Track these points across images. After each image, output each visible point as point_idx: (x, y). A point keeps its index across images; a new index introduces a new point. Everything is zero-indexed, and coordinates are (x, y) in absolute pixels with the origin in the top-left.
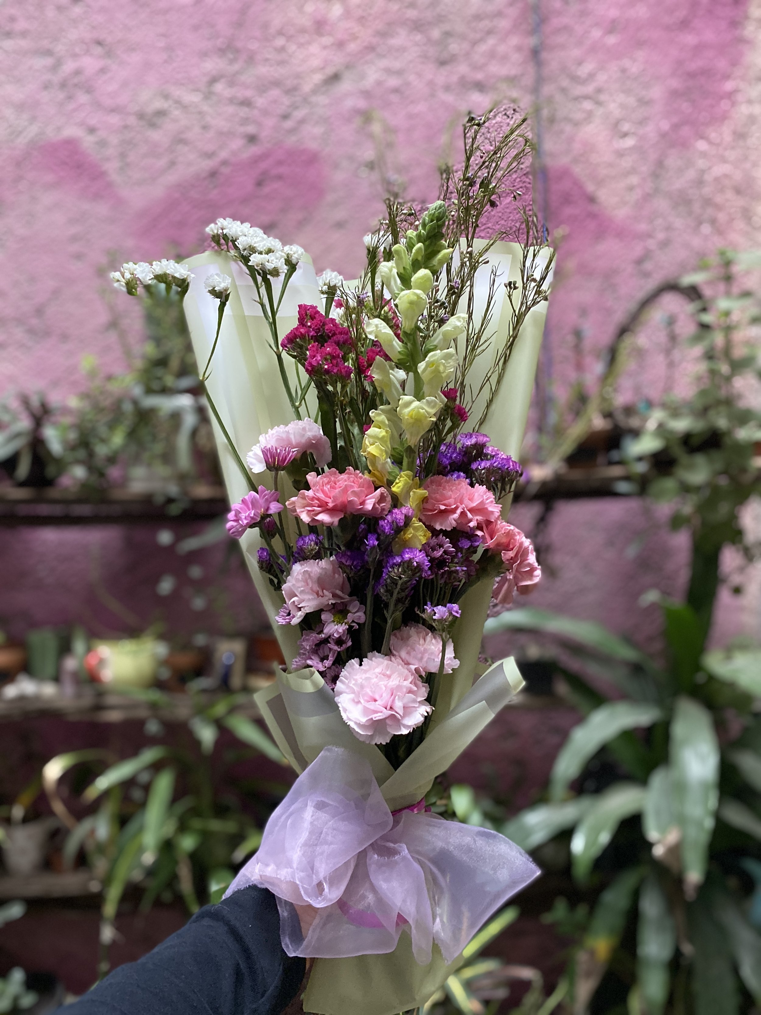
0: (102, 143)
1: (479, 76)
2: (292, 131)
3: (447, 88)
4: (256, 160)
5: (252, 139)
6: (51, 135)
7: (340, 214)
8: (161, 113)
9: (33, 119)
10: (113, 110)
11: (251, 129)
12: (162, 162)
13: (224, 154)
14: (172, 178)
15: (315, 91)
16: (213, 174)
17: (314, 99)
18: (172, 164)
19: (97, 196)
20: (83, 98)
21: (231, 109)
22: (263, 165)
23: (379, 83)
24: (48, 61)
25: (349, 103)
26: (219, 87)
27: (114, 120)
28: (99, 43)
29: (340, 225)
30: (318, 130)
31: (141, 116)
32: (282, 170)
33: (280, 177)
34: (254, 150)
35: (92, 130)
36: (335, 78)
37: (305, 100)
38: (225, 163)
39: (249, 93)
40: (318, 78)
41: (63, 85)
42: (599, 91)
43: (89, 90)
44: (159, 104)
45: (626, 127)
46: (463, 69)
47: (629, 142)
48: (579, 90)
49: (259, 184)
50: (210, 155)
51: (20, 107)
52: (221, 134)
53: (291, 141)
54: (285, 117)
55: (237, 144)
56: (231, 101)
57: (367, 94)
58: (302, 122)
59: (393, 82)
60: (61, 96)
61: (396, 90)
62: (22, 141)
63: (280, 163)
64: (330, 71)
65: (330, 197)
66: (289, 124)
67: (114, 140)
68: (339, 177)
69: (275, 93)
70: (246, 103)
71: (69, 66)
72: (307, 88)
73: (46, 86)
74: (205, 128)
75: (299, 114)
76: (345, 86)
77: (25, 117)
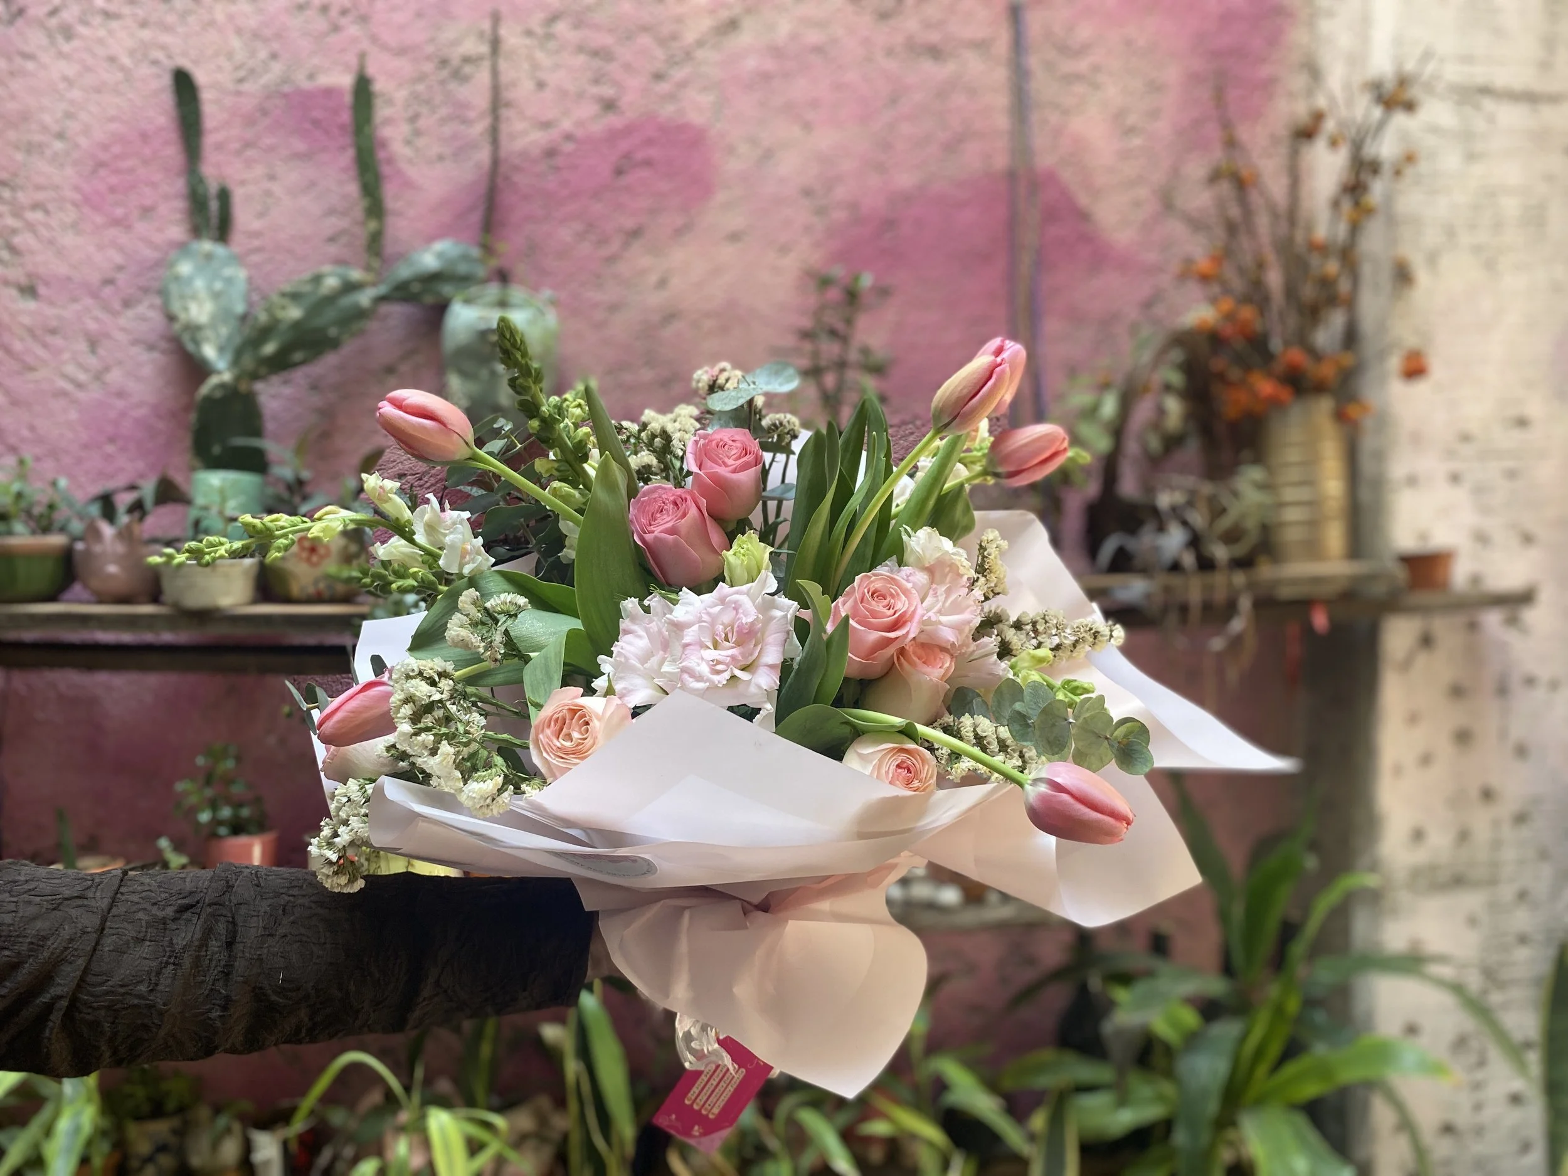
0: (383, 98)
1: (934, 37)
2: (671, 97)
3: (890, 52)
4: (613, 136)
5: (609, 105)
6: (301, 80)
7: (736, 220)
8: (474, 60)
9: (274, 56)
10: (402, 51)
11: (608, 91)
12: (474, 131)
13: (567, 125)
15: (700, 43)
16: (551, 153)
17: (700, 54)
21: (581, 59)
22: (624, 145)
23: (794, 37)
25: (751, 63)
26: (561, 28)
27: (404, 65)
29: (734, 237)
30: (706, 99)
31: (444, 62)
32: (652, 152)
33: (648, 163)
34: (614, 121)
36: (732, 25)
37: (688, 55)
38: (569, 137)
39: (604, 40)
40: (706, 23)
41: (323, 10)
42: (1096, 69)
44: (471, 46)
45: (1132, 119)
47: (1137, 141)
48: (1068, 66)
49: (619, 172)
50: (546, 125)
51: (255, 37)
52: (563, 93)
53: (668, 111)
54: (658, 77)
55: (587, 110)
56: (580, 49)
57: (776, 52)
58: (683, 85)
59: (813, 37)
60: (320, 24)
61: (818, 49)
63: (649, 142)
64: (724, 15)
65: (721, 197)
66: (664, 87)
67: (401, 95)
68: (733, 166)
69: (645, 40)
70: (602, 54)
72: (690, 36)
73: (301, 8)
74: (541, 85)
75: (679, 74)
76: (745, 38)
77: (263, 54)
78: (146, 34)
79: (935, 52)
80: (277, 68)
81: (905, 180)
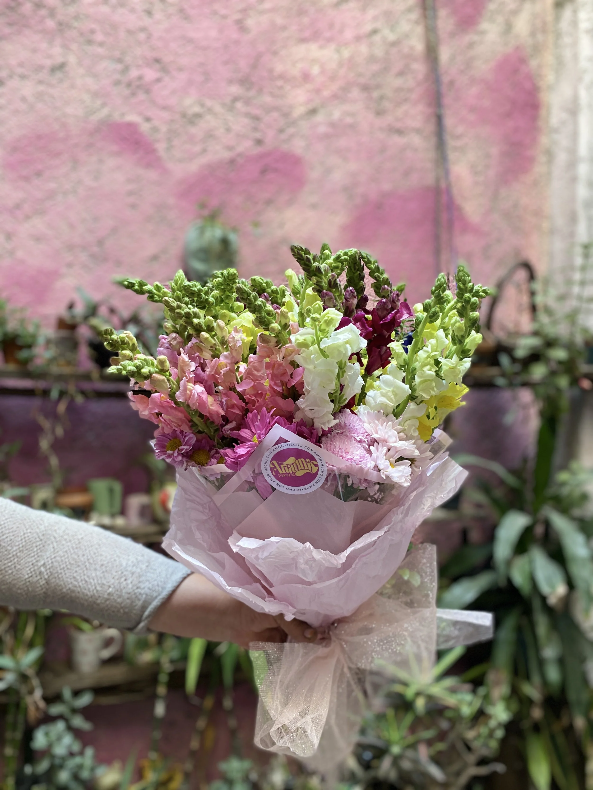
0: (155, 129)
1: (398, 125)
2: (285, 141)
3: (381, 130)
4: (261, 156)
5: (259, 142)
6: (117, 117)
7: (314, 199)
8: (198, 116)
9: (104, 105)
10: (165, 108)
11: (258, 135)
12: (198, 148)
13: (239, 149)
14: (204, 160)
15: (300, 118)
16: (232, 161)
17: (300, 123)
18: (204, 151)
19: (149, 166)
20: (142, 96)
21: (246, 121)
22: (266, 160)
23: (341, 119)
24: (119, 67)
25: (322, 129)
26: (239, 105)
27: (165, 115)
28: (157, 61)
29: (314, 206)
30: (302, 143)
31: (184, 115)
32: (278, 165)
33: (276, 170)
34: (260, 149)
35: (148, 119)
36: (314, 111)
37: (295, 123)
38: (240, 155)
39: (259, 112)
40: (303, 109)
41: (129, 85)
43: (148, 91)
44: (197, 109)
45: (479, 168)
46: (389, 119)
47: (481, 178)
49: (263, 172)
50: (230, 148)
51: (95, 95)
52: (238, 135)
53: (285, 147)
54: (281, 131)
55: (249, 143)
56: (247, 115)
57: (333, 125)
58: (292, 136)
59: (349, 120)
60: (127, 92)
61: (350, 126)
62: (95, 118)
63: (277, 160)
64: (310, 107)
65: (308, 188)
66: (283, 136)
67: (164, 129)
68: (314, 175)
69: (275, 115)
70: (257, 118)
71: (134, 73)
72: (296, 115)
73: (117, 83)
74: (228, 130)
75: (291, 130)
76: (320, 118)
77: (99, 102)
78: (41, 88)
79: (400, 132)
80: (105, 112)
81: (387, 187)
